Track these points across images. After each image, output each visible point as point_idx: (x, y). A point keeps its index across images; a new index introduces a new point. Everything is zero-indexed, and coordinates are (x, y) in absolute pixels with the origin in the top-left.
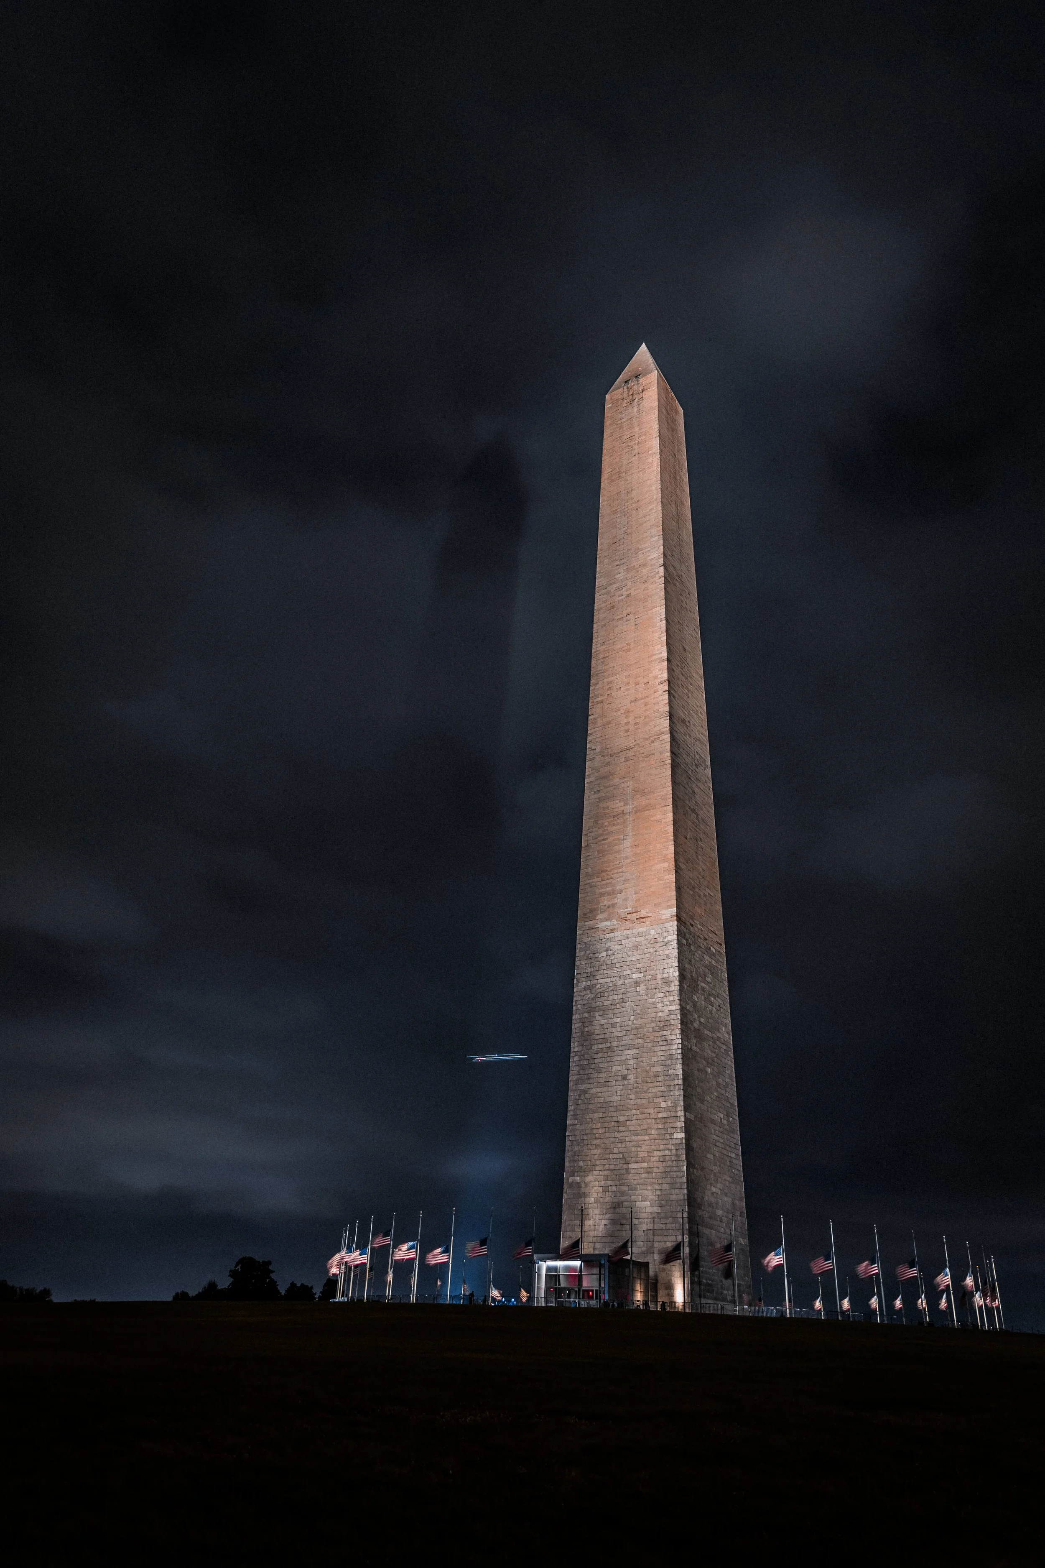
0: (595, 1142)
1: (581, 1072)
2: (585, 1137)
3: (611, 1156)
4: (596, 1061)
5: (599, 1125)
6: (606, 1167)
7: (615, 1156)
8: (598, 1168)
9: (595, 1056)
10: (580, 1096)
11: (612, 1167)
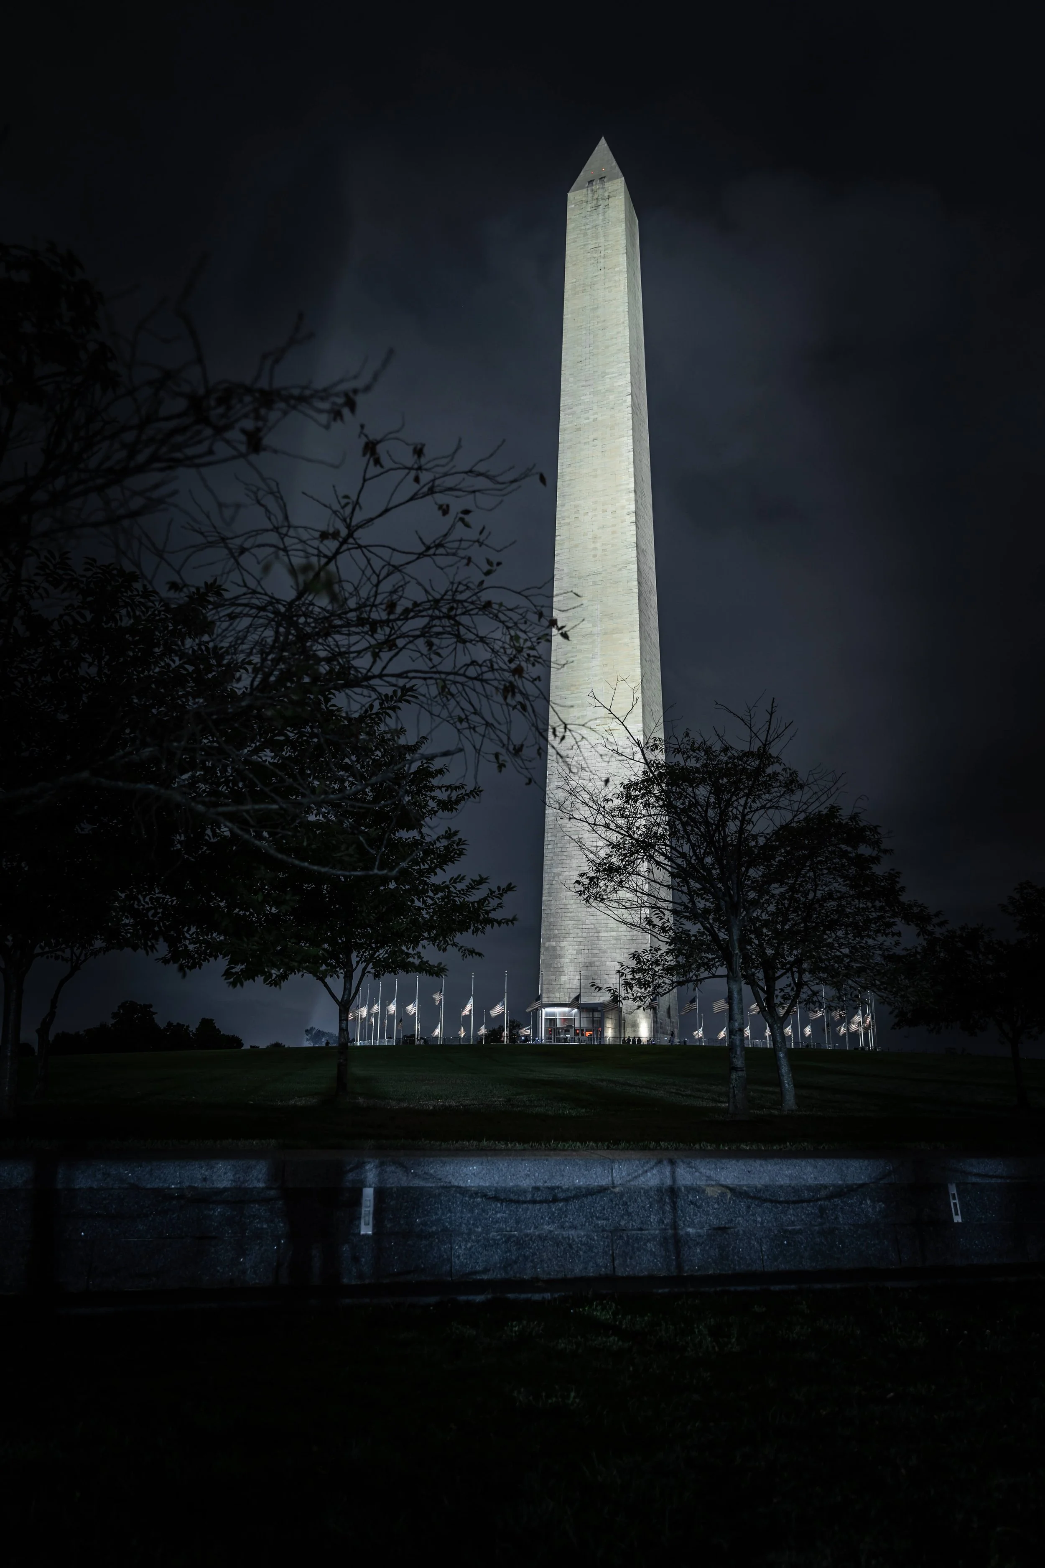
0: (569, 915)
1: (555, 858)
2: (559, 911)
3: (584, 926)
4: (568, 849)
5: (572, 902)
6: (580, 935)
7: (587, 926)
8: (571, 935)
9: (568, 845)
10: (554, 877)
11: (584, 935)
